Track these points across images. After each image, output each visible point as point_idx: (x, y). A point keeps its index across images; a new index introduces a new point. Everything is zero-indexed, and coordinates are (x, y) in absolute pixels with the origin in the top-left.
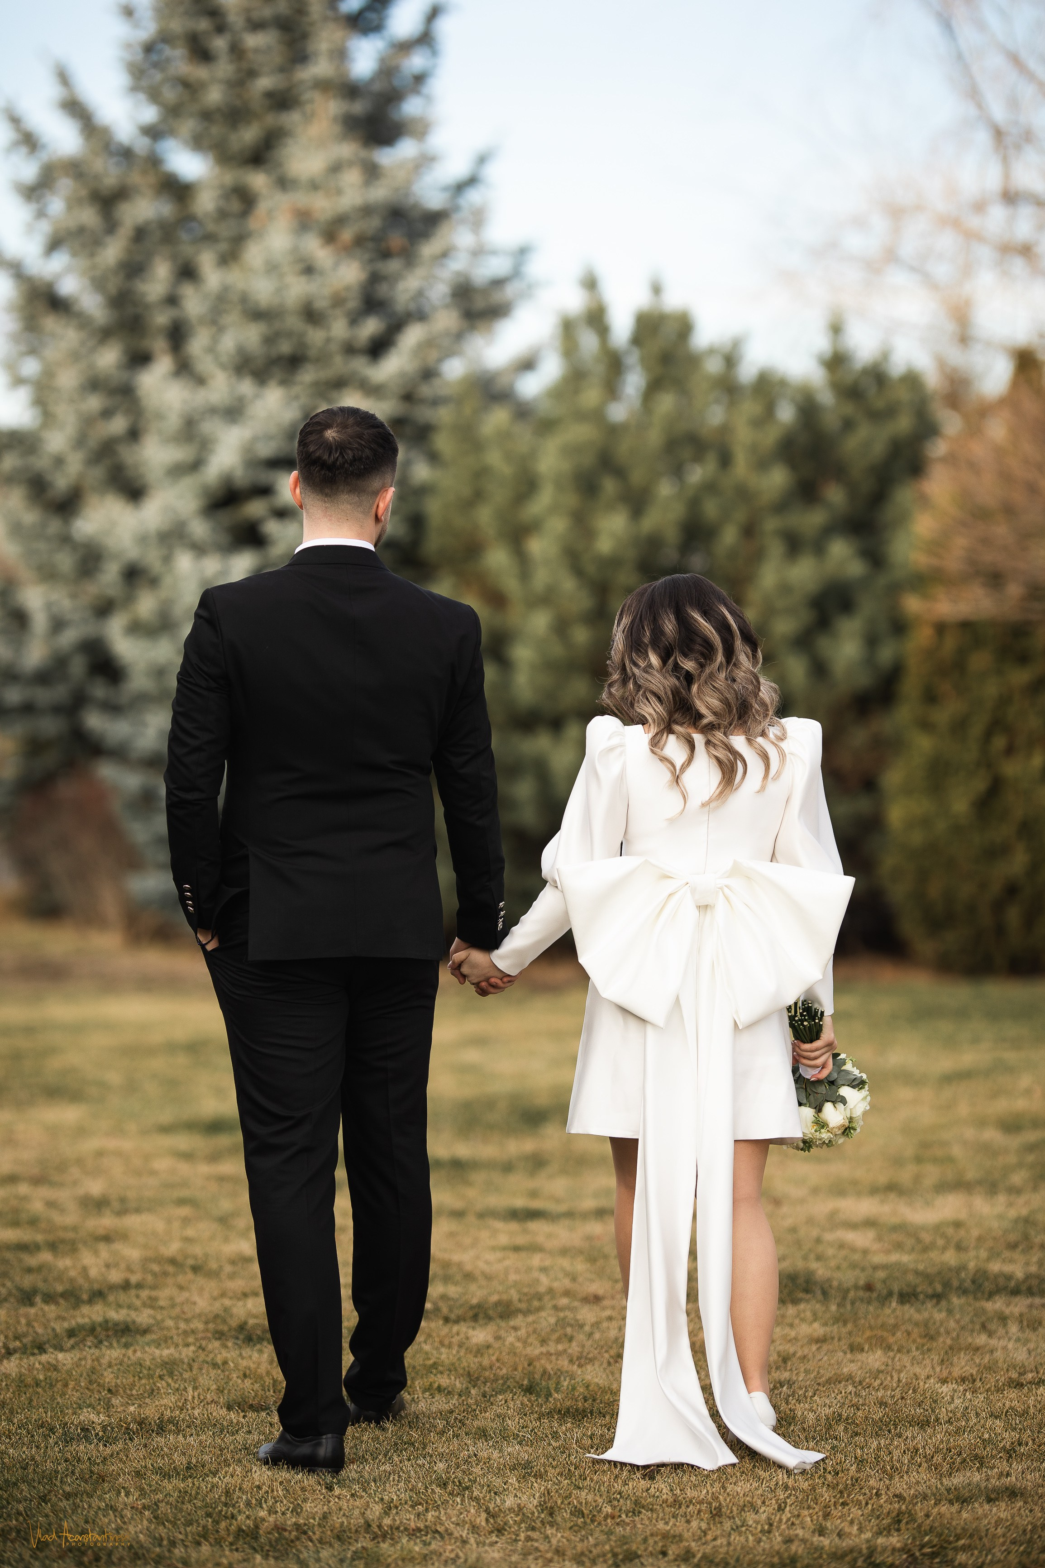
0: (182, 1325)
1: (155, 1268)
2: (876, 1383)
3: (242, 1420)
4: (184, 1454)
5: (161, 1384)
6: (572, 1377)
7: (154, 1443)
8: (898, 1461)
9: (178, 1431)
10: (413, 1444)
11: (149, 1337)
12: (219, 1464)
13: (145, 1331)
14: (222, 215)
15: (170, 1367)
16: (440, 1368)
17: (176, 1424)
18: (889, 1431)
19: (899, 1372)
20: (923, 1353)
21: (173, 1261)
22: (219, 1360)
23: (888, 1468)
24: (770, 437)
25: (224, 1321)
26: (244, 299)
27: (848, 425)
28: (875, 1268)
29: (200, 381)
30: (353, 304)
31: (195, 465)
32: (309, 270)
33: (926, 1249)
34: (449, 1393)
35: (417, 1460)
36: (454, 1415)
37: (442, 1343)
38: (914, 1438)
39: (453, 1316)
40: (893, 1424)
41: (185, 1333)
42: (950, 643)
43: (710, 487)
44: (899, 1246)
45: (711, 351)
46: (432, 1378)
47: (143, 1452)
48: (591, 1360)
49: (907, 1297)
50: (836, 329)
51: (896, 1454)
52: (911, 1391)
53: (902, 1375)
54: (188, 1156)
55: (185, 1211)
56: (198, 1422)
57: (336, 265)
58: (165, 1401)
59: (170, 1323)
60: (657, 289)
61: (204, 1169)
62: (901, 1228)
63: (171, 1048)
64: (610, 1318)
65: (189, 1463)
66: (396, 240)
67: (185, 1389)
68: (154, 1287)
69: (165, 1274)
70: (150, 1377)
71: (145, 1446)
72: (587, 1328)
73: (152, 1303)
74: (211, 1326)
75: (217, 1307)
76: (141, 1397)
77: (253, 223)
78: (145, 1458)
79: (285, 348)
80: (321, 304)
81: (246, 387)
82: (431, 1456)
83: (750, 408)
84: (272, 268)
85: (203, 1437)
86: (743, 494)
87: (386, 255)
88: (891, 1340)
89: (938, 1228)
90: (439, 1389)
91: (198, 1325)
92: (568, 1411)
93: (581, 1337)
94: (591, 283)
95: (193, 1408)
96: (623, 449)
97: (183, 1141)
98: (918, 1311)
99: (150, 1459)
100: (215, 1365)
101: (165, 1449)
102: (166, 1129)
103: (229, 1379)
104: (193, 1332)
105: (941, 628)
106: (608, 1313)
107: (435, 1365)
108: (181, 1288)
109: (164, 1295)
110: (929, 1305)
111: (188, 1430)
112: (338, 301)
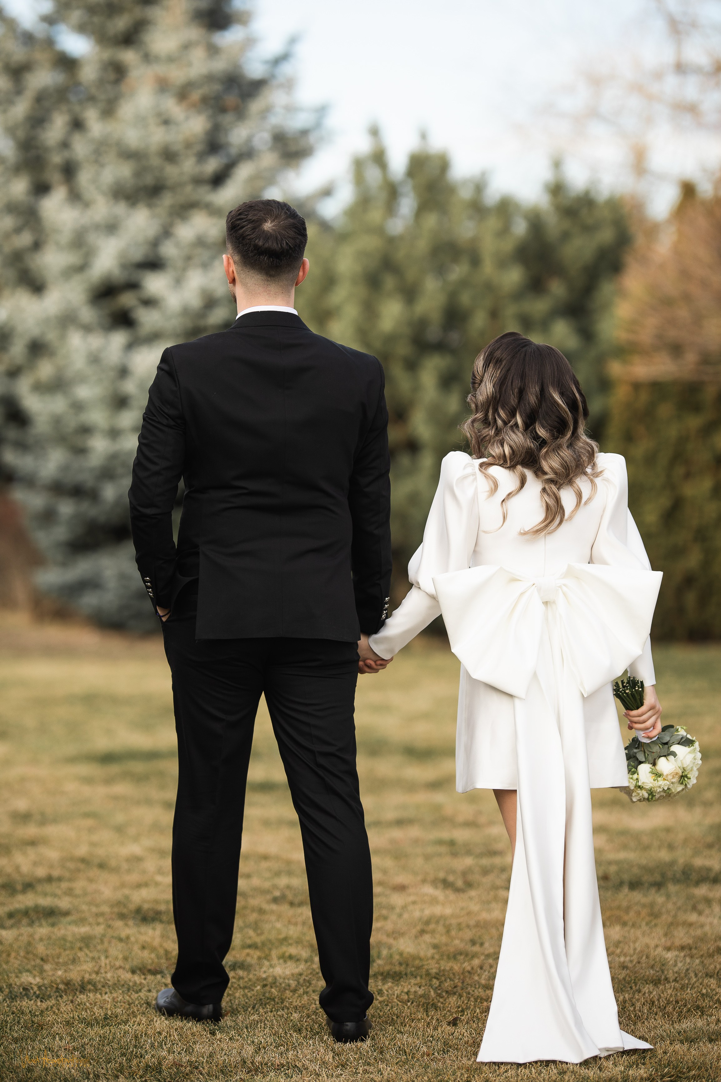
0: (94, 909)
1: (71, 865)
2: (618, 951)
3: (143, 981)
4: (102, 1008)
5: (80, 954)
6: (390, 947)
7: (78, 1000)
8: (640, 1011)
9: (96, 990)
10: (274, 1000)
11: (69, 919)
12: (128, 1015)
13: (66, 914)
14: (101, 82)
15: (87, 941)
16: (290, 941)
17: (94, 985)
18: (631, 988)
19: (635, 942)
20: (651, 928)
21: (83, 860)
22: (123, 935)
23: (633, 1016)
24: (508, 245)
25: (125, 906)
26: (118, 144)
27: (566, 236)
28: (610, 863)
29: (87, 205)
30: (199, 147)
31: (81, 268)
32: (166, 122)
33: (647, 848)
34: (298, 960)
35: (278, 1012)
36: (303, 977)
37: (289, 922)
38: (650, 993)
39: (296, 901)
40: (634, 983)
41: (97, 915)
42: (644, 397)
43: (464, 283)
44: (625, 847)
45: (465, 182)
46: (284, 949)
47: (70, 1007)
48: (402, 934)
49: (634, 885)
50: (557, 164)
51: (638, 1005)
52: (644, 958)
53: (637, 945)
54: (88, 781)
55: (89, 822)
56: (110, 983)
57: (187, 118)
58: (85, 967)
59: (84, 907)
60: (424, 136)
61: (101, 790)
62: (624, 833)
63: (71, 699)
64: (414, 903)
65: (106, 1014)
66: (231, 99)
67: (99, 958)
68: (70, 880)
69: (78, 870)
70: (72, 948)
71: (72, 1002)
72: (398, 910)
73: (70, 892)
74: (116, 910)
75: (119, 895)
76: (65, 964)
77: (124, 87)
78: (72, 1011)
79: (149, 180)
80: (177, 147)
81: (121, 209)
82: (288, 1009)
83: (493, 223)
84: (141, 121)
85: (115, 995)
86: (489, 287)
87: (223, 110)
88: (626, 918)
89: (653, 833)
90: (291, 957)
91: (105, 909)
92: (388, 974)
93: (393, 917)
94: (375, 132)
95: (106, 972)
96: (400, 254)
97: (84, 769)
98: (645, 895)
99: (76, 1012)
100: (121, 940)
101: (88, 1004)
102: (73, 760)
103: (131, 950)
104: (102, 914)
105: (637, 386)
106: (412, 898)
107: (285, 939)
108: (91, 880)
109: (80, 885)
110: (653, 890)
111: (103, 989)
112: (188, 145)
